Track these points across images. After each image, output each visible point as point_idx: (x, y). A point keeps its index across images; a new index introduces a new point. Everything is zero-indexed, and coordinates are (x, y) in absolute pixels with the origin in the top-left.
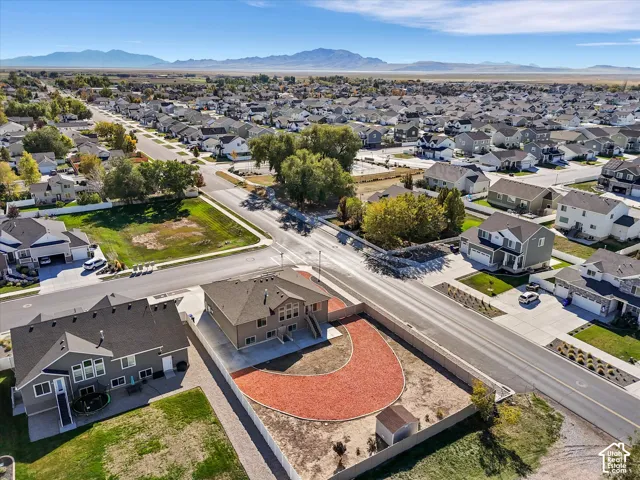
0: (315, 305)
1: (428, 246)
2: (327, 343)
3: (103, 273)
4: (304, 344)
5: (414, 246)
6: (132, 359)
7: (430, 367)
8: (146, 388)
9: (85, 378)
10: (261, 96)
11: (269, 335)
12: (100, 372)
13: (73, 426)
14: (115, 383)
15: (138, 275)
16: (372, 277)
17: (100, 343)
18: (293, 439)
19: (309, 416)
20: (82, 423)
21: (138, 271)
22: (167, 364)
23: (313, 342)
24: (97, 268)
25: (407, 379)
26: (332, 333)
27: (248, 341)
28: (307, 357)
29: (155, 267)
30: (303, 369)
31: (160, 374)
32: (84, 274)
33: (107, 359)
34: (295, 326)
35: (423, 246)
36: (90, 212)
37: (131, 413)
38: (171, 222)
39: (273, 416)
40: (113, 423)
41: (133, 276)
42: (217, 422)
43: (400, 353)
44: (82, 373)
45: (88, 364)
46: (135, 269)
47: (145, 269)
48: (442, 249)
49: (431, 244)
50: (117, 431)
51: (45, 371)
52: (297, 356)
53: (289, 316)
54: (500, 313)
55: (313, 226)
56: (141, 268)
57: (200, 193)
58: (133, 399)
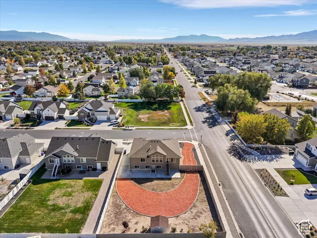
0: (172, 159)
1: (276, 147)
2: (170, 179)
3: (115, 126)
4: (159, 176)
5: (269, 145)
6: (84, 159)
7: (209, 207)
8: (87, 173)
9: (67, 162)
10: (257, 56)
11: (147, 167)
12: (73, 161)
13: (55, 178)
14: (78, 167)
15: (126, 130)
16: (224, 155)
17: (76, 150)
18: (117, 213)
19: (131, 207)
20: (58, 178)
21: (127, 128)
22: (99, 166)
23: (163, 176)
24: (115, 124)
25: (191, 209)
26: (177, 175)
27: (136, 167)
28: (155, 182)
29: (134, 128)
30: (148, 186)
31: (95, 169)
32: (109, 126)
33: (75, 157)
34: (160, 167)
35: (274, 146)
36: (133, 102)
37: (74, 180)
38: (160, 111)
39: (118, 201)
40: (67, 181)
41: (125, 130)
42: (96, 195)
43: (200, 195)
44: (66, 159)
45: (68, 156)
46: (126, 127)
47: (130, 128)
48: (285, 150)
49: (279, 146)
50: (64, 184)
51: (53, 155)
52: (151, 180)
53: (157, 161)
54: (285, 195)
55: (219, 124)
56: (128, 127)
57: (182, 100)
58: (80, 175)
